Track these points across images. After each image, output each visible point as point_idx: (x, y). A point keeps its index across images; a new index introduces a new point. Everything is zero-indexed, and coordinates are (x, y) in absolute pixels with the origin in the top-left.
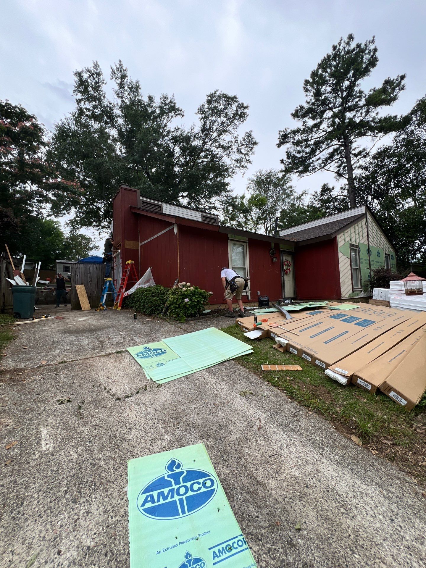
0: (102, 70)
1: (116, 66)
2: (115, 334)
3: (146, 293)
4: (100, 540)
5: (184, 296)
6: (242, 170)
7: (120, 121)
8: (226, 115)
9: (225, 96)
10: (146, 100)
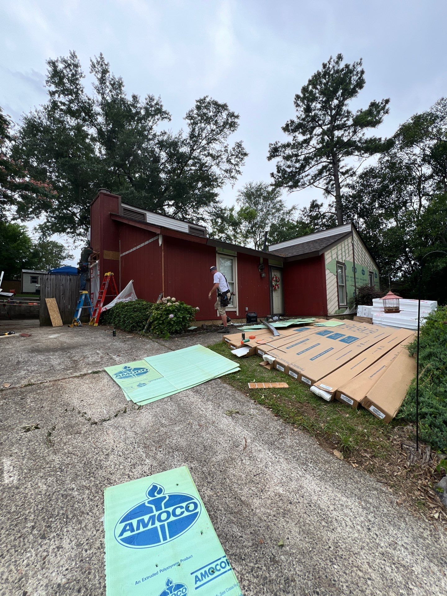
0: (80, 62)
1: (96, 58)
2: (91, 353)
3: (126, 307)
4: (73, 576)
5: (168, 312)
6: (232, 181)
7: (101, 119)
8: (216, 123)
9: (215, 103)
10: (129, 99)
